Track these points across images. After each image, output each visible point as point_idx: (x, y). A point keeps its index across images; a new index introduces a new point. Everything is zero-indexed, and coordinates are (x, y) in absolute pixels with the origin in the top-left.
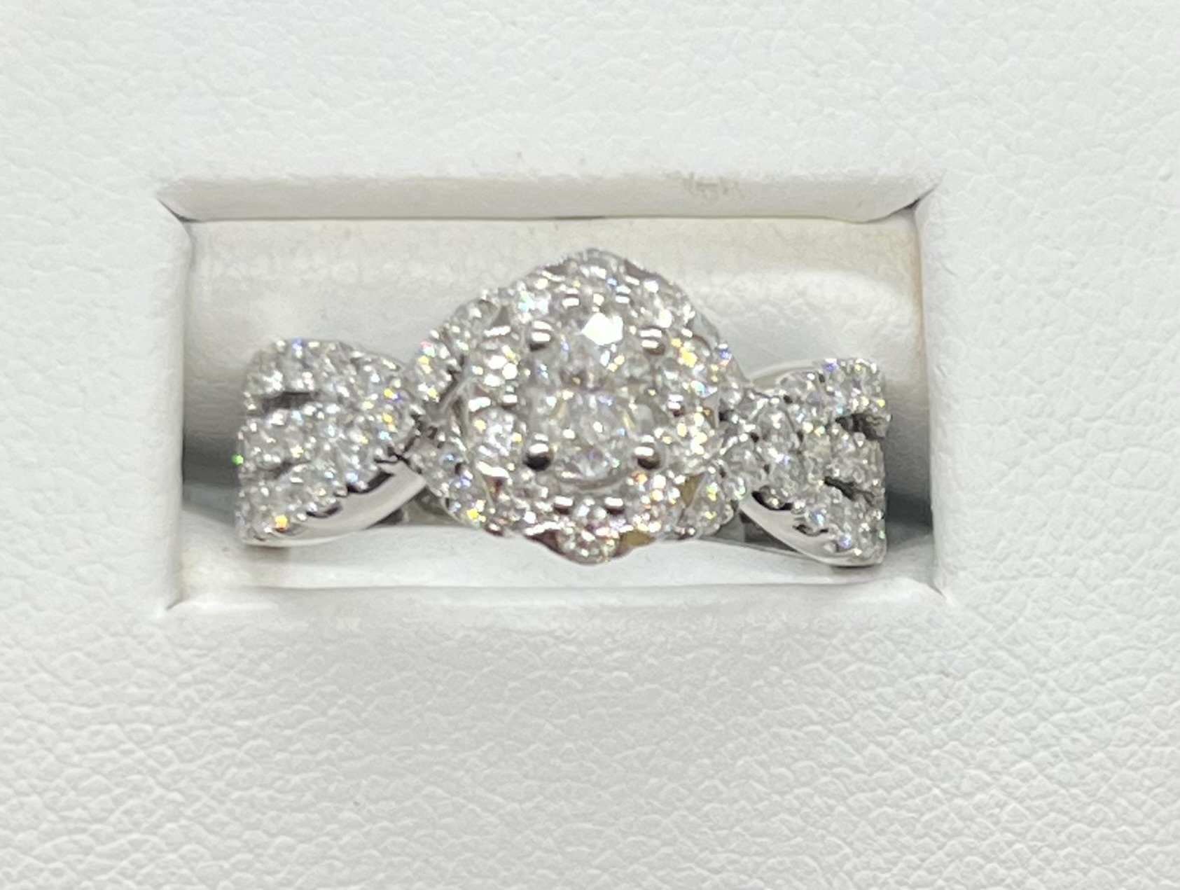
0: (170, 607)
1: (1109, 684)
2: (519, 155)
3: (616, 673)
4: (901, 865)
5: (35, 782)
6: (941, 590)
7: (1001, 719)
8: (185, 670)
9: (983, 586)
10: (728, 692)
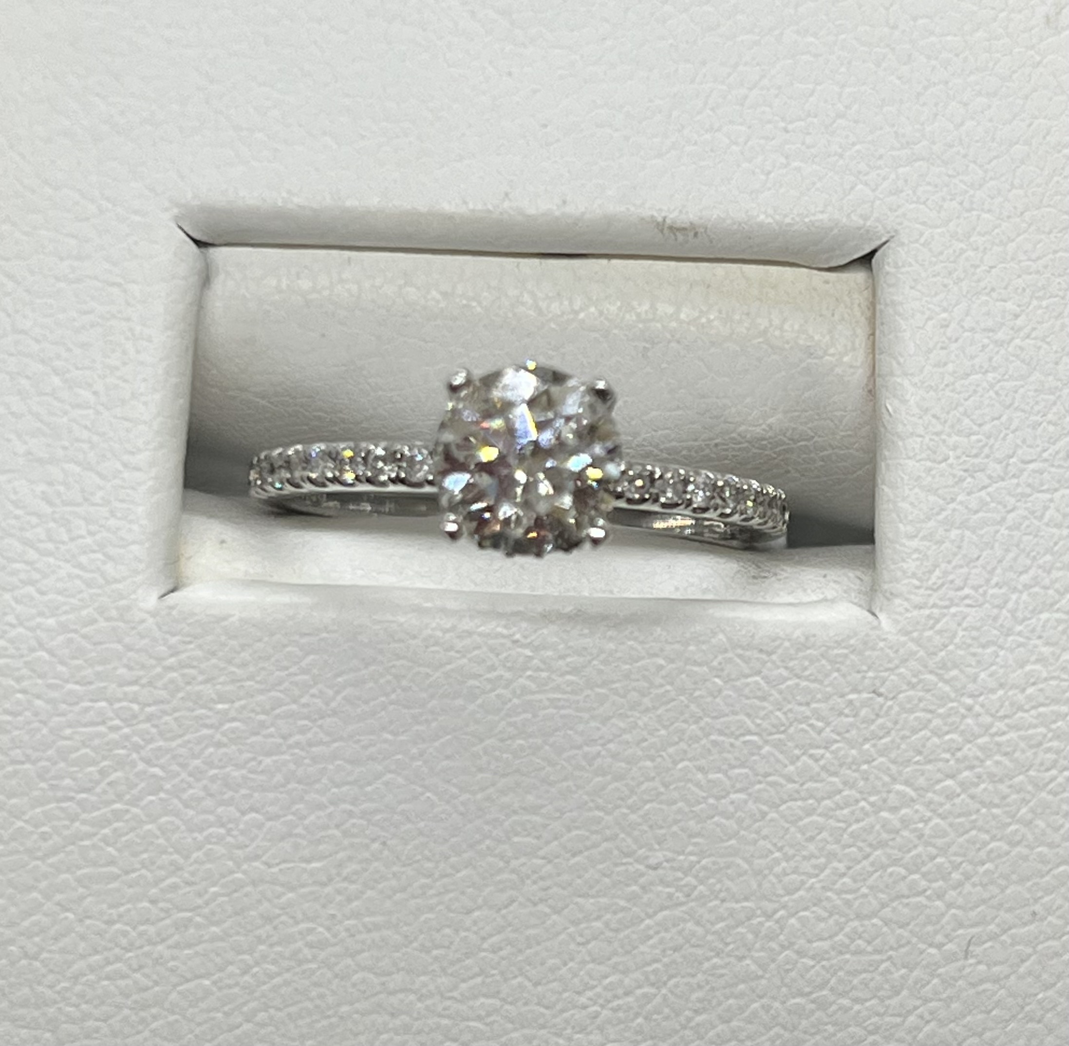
0: (162, 597)
1: (1033, 712)
2: (507, 195)
3: (569, 677)
5: (29, 752)
6: (877, 613)
7: (928, 739)
8: (172, 655)
9: (915, 613)
10: (674, 700)
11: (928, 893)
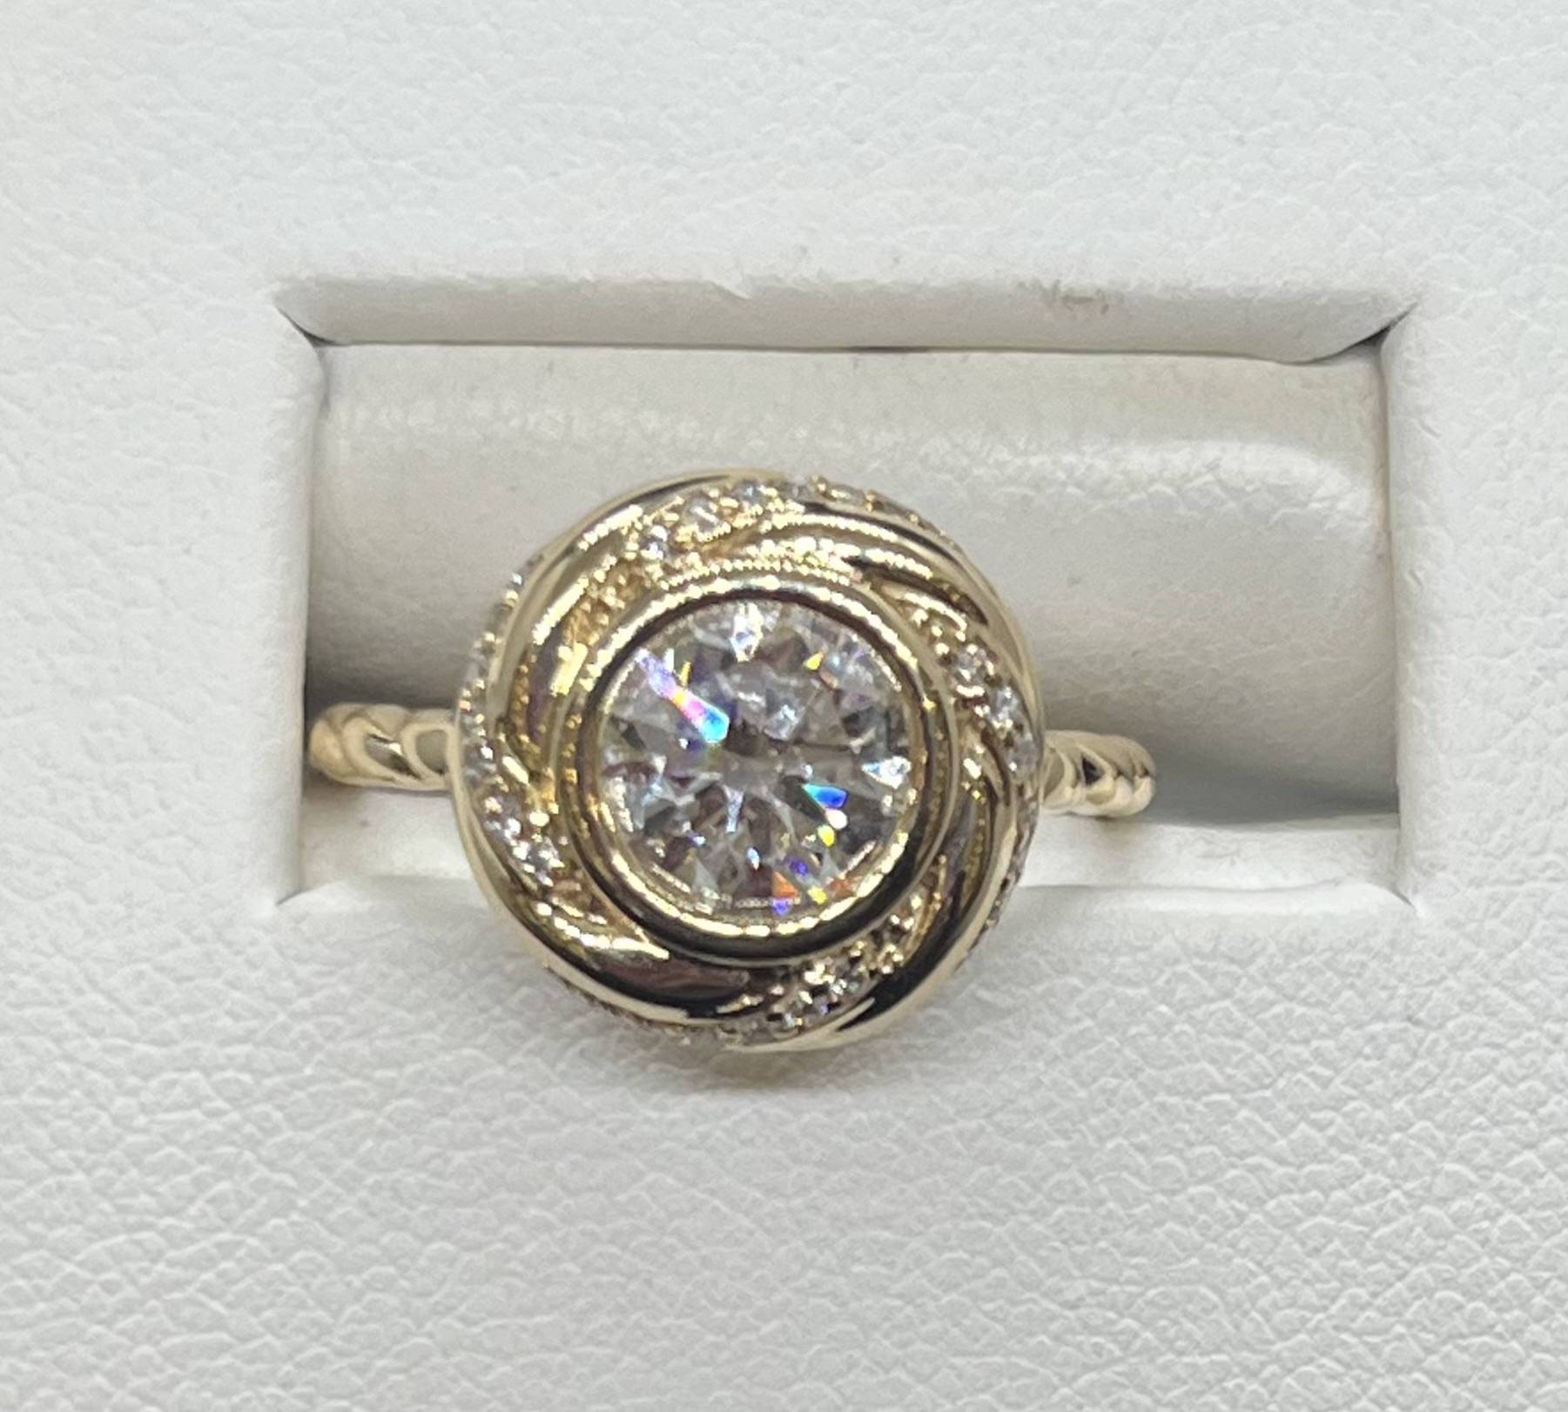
0: (280, 902)
2: (804, 250)
4: (1342, 1301)
7: (1495, 1089)
8: (301, 995)
9: (1471, 893)
10: (1095, 1042)
11: (1499, 1328)
